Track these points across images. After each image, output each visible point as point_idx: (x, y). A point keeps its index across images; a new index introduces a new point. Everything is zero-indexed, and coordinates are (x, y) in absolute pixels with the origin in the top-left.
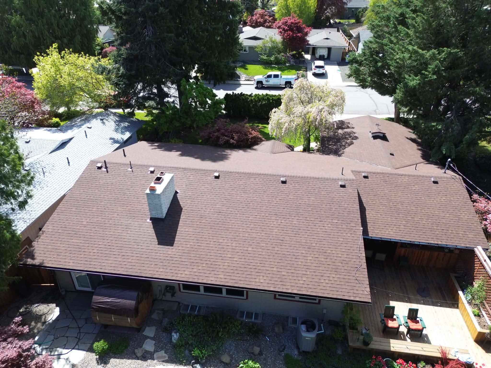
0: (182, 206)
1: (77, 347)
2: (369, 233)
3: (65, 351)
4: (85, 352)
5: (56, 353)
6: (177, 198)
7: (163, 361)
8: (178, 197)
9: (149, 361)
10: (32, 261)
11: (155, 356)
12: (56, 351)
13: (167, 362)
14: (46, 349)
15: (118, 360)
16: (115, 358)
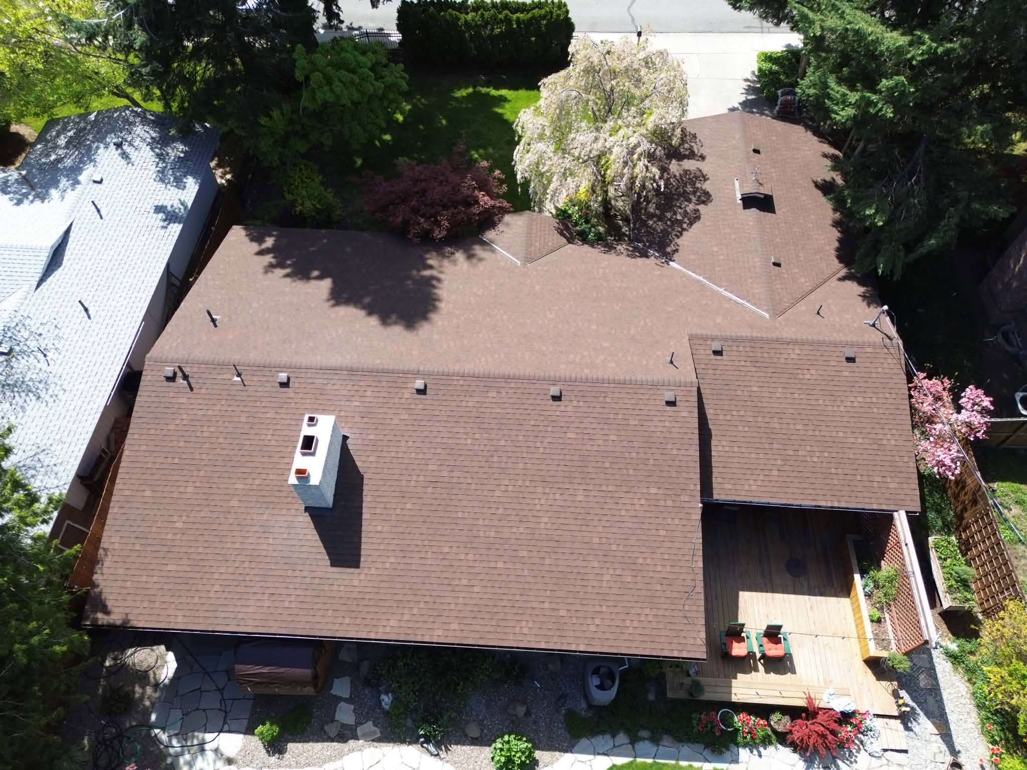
0: (361, 470)
1: (226, 727)
2: (714, 492)
3: (209, 737)
4: (241, 736)
5: (195, 742)
6: (348, 450)
7: (373, 741)
8: (350, 447)
9: (351, 743)
10: (106, 617)
11: (359, 731)
12: (193, 737)
13: (380, 740)
14: (176, 735)
15: (300, 745)
16: (294, 741)
